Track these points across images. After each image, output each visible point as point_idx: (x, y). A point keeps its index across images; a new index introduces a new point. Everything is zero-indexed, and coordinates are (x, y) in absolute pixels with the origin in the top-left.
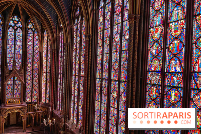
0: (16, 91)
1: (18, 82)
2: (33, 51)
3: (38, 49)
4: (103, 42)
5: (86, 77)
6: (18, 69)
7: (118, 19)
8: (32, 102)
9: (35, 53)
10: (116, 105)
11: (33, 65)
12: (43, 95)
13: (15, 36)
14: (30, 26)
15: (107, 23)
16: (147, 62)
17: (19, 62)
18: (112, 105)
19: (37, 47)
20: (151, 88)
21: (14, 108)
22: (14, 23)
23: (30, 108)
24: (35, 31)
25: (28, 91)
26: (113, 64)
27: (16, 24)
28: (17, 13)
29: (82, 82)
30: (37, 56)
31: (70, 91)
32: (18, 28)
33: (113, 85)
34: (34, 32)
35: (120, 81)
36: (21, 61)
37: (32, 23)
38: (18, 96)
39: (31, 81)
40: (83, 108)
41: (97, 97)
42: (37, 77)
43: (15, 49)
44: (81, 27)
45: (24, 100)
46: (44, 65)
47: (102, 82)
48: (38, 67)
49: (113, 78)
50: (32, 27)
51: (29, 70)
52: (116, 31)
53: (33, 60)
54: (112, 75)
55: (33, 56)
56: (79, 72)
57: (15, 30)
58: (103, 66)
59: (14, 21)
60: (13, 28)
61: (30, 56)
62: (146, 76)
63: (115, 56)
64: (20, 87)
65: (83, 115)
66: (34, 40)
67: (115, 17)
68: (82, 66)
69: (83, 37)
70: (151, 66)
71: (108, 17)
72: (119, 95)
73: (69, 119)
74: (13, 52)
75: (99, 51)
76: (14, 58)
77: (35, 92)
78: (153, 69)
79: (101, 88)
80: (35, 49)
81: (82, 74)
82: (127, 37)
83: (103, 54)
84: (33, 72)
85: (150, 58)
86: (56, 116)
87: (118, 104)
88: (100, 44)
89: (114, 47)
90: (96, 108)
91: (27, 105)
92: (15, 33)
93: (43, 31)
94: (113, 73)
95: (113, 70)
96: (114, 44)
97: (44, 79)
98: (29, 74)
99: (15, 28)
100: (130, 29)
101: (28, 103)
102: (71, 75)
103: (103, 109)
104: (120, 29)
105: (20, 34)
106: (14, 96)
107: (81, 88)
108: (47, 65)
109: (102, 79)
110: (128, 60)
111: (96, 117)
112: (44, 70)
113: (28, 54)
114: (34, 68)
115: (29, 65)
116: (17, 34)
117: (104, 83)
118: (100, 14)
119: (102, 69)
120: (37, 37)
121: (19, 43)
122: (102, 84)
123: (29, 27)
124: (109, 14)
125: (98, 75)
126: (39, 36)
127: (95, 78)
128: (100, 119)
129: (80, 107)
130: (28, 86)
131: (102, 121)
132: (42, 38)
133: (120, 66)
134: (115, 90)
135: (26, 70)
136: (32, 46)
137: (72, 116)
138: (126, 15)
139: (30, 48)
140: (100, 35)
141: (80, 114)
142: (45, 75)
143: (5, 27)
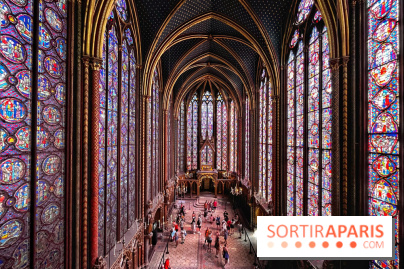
0: (208, 159)
1: (210, 151)
2: (222, 121)
3: (226, 119)
4: (295, 102)
5: (274, 146)
6: (210, 139)
7: (314, 70)
8: (221, 170)
9: (223, 123)
10: (317, 182)
12: (232, 164)
14: (219, 98)
15: (298, 78)
16: (367, 120)
17: (210, 132)
18: (310, 180)
19: (225, 117)
20: (377, 159)
21: (207, 175)
23: (220, 175)
24: (223, 102)
25: (219, 159)
26: (309, 127)
27: (207, 99)
28: (208, 89)
29: (270, 150)
30: (225, 125)
31: (258, 161)
32: (209, 101)
33: (310, 155)
35: (321, 150)
36: (212, 131)
37: (220, 95)
38: (211, 163)
39: (221, 149)
40: (272, 180)
41: (290, 168)
42: (226, 146)
43: (207, 121)
44: (267, 89)
45: (215, 167)
46: (232, 134)
47: (295, 150)
48: (226, 136)
49: (310, 146)
50: (221, 99)
52: (311, 85)
53: (222, 130)
54: (309, 141)
55: (222, 126)
56: (267, 140)
57: (207, 104)
58: (295, 131)
59: (206, 96)
61: (219, 126)
62: (367, 142)
63: (313, 117)
64: (212, 155)
65: (273, 189)
66: (222, 111)
67: (310, 67)
68: (270, 133)
69: (270, 100)
70: (376, 125)
71: (301, 71)
72: (320, 168)
73: (257, 191)
74: (206, 123)
75: (290, 112)
76: (207, 128)
77: (224, 161)
78: (379, 130)
79: (295, 158)
80: (223, 119)
81: (270, 141)
82: (330, 90)
83: (295, 117)
84: (222, 141)
85: (371, 113)
86: (243, 187)
87: (320, 181)
88: (291, 105)
89: (310, 106)
90: (289, 183)
91: (217, 173)
92: (207, 106)
93: (230, 101)
94: (311, 139)
95: (310, 136)
96: (310, 101)
97: (232, 148)
98: (219, 143)
99: (207, 102)
100: (333, 79)
101: (218, 170)
102: (258, 144)
103: (298, 185)
104: (317, 81)
105: (211, 107)
106: (207, 163)
107: (269, 157)
108: (234, 134)
109: (295, 148)
110: (333, 120)
111: (289, 193)
112: (232, 139)
114: (223, 137)
115: (219, 135)
116: (209, 107)
117: (298, 151)
118: (289, 69)
119: (295, 135)
120: (225, 108)
121: (210, 115)
122: (295, 153)
124: (302, 66)
125: (290, 142)
126: (226, 106)
127: (286, 147)
128: (295, 197)
129: (269, 180)
130: (219, 155)
131: (298, 199)
132: (230, 107)
133: (320, 129)
134: (314, 161)
135: (216, 140)
136: (221, 116)
137: (260, 188)
138: (326, 61)
140: (290, 94)
141: (270, 187)
142: (233, 143)
143: (200, 103)
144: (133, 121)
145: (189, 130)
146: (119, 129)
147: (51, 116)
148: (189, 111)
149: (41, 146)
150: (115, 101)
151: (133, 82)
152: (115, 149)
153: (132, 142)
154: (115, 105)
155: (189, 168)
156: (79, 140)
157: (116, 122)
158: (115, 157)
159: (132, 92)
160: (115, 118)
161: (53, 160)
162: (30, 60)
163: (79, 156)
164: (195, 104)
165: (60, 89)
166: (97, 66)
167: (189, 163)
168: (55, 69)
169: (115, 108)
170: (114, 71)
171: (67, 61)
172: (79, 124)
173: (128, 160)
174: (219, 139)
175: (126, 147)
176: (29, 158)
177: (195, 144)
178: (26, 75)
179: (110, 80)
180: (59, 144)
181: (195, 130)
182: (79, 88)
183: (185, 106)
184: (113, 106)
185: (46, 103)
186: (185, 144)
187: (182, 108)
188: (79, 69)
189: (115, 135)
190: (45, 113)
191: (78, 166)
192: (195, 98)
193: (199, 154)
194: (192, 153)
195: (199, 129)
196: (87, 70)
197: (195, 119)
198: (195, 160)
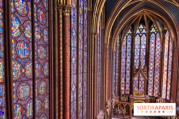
0: (140, 86)
1: (142, 79)
2: (155, 52)
3: (160, 50)
6: (142, 68)
8: (153, 97)
9: (156, 54)
11: (154, 64)
12: (164, 91)
13: (140, 41)
14: (153, 30)
19: (158, 48)
21: (140, 99)
22: (140, 31)
24: (157, 33)
25: (150, 87)
27: (141, 32)
28: (142, 22)
30: (158, 56)
32: (143, 34)
34: (156, 35)
36: (144, 61)
37: (154, 27)
38: (142, 90)
39: (153, 78)
42: (159, 74)
43: (140, 52)
46: (165, 64)
48: (159, 66)
50: (155, 31)
51: (151, 69)
53: (155, 60)
55: (155, 56)
57: (141, 37)
59: (139, 29)
60: (139, 35)
61: (152, 57)
64: (143, 82)
66: (155, 42)
74: (139, 55)
76: (140, 59)
77: (156, 88)
80: (156, 50)
84: (154, 70)
91: (149, 98)
92: (140, 38)
97: (165, 77)
98: (151, 72)
99: (141, 35)
101: (150, 96)
105: (144, 38)
106: (139, 90)
108: (168, 64)
112: (165, 68)
113: (150, 55)
114: (156, 66)
115: (151, 64)
116: (142, 39)
120: (159, 39)
121: (143, 47)
123: (151, 31)
126: (160, 38)
130: (150, 83)
132: (164, 38)
135: (149, 69)
136: (154, 48)
139: (153, 49)
142: (166, 73)
143: (133, 36)
144: (85, 54)
145: (123, 60)
146: (77, 61)
147: (42, 52)
148: (124, 44)
149: (37, 74)
150: (76, 39)
151: (86, 23)
152: (75, 76)
153: (85, 71)
154: (76, 42)
155: (123, 93)
156: (57, 70)
157: (76, 56)
158: (75, 82)
159: (86, 31)
160: (75, 53)
161: (43, 84)
162: (30, 13)
163: (57, 82)
164: (129, 37)
165: (46, 32)
166: (67, 12)
167: (123, 88)
168: (43, 18)
169: (75, 45)
170: (74, 15)
171: (49, 11)
172: (57, 58)
173: (83, 85)
174: (151, 68)
175: (82, 75)
176: (32, 83)
177: (128, 72)
178: (29, 24)
179: (72, 23)
180: (46, 73)
181: (129, 60)
182: (56, 31)
183: (120, 40)
184: (74, 43)
185: (39, 43)
186: (120, 73)
187: (118, 42)
188: (56, 16)
189: (76, 65)
190: (39, 51)
191: (57, 89)
192: (130, 32)
193: (131, 81)
194: (125, 80)
195: (132, 59)
196: (61, 16)
197: (129, 50)
198: (128, 86)
